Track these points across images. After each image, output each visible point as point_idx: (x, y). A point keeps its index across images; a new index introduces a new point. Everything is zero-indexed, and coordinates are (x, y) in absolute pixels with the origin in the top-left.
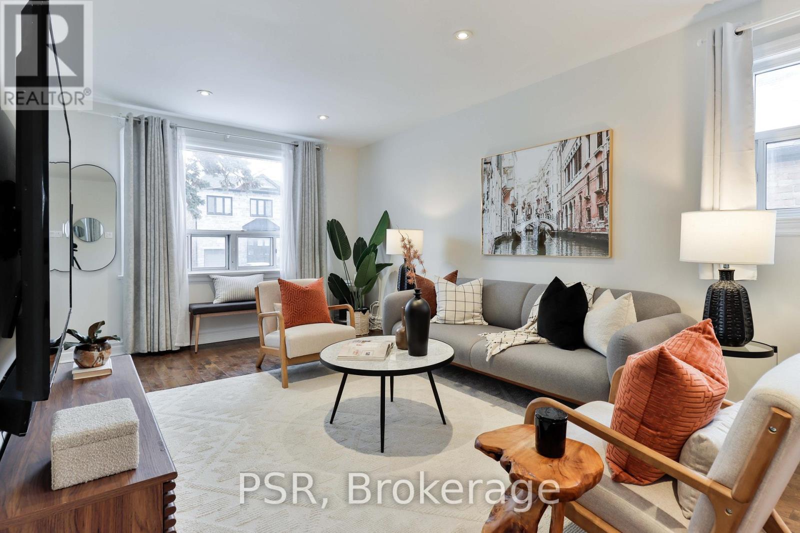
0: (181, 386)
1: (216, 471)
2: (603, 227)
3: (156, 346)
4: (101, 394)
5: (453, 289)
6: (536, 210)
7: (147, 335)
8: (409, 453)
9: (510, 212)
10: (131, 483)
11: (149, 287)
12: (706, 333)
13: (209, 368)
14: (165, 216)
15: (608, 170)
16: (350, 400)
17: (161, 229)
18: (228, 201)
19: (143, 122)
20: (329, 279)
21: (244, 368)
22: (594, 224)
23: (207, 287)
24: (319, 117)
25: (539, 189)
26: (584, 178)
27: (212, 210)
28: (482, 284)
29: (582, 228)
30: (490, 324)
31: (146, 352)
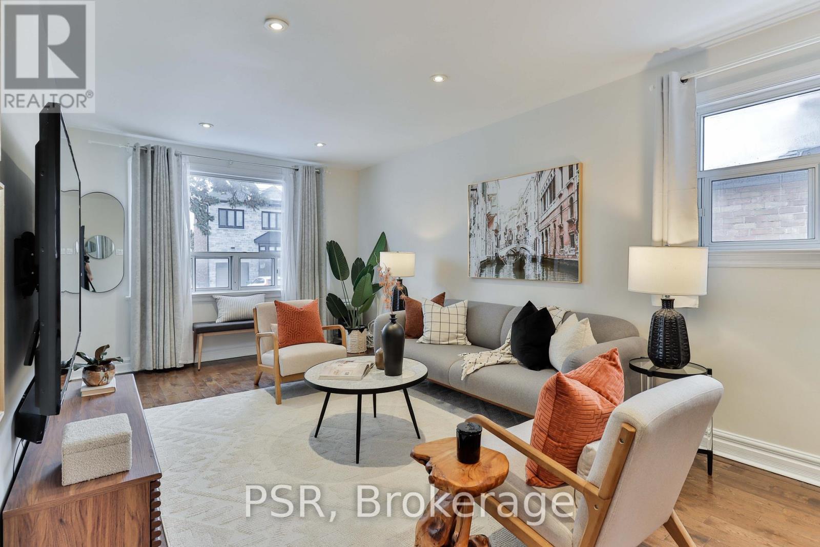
0: (182, 402)
1: (207, 478)
2: (574, 254)
3: (161, 364)
4: (105, 410)
5: (438, 311)
6: (517, 236)
7: (153, 353)
8: (381, 464)
9: (494, 237)
10: (125, 481)
11: (154, 307)
12: (612, 360)
13: (210, 385)
14: (170, 240)
15: (578, 200)
16: (336, 416)
17: (167, 252)
18: (239, 214)
19: (149, 151)
20: (327, 299)
21: (243, 385)
22: (566, 251)
23: (210, 307)
24: (316, 144)
25: (519, 216)
26: (557, 208)
27: (223, 223)
28: (466, 305)
29: (556, 254)
30: (473, 344)
31: (152, 369)
